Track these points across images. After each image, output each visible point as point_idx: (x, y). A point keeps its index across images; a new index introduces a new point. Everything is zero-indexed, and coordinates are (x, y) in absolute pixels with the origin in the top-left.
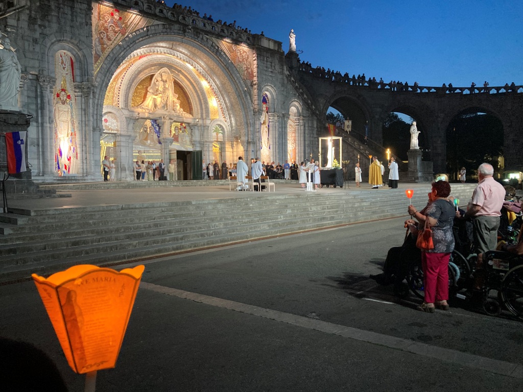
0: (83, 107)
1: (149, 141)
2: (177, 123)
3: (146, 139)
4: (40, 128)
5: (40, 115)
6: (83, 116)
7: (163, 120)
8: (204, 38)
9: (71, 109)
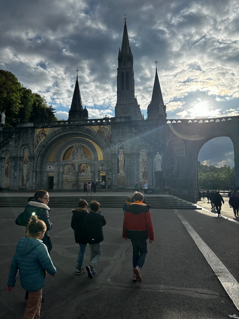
1: (70, 173)
2: (84, 164)
3: (69, 172)
7: (75, 164)
8: (82, 128)
9: (28, 165)
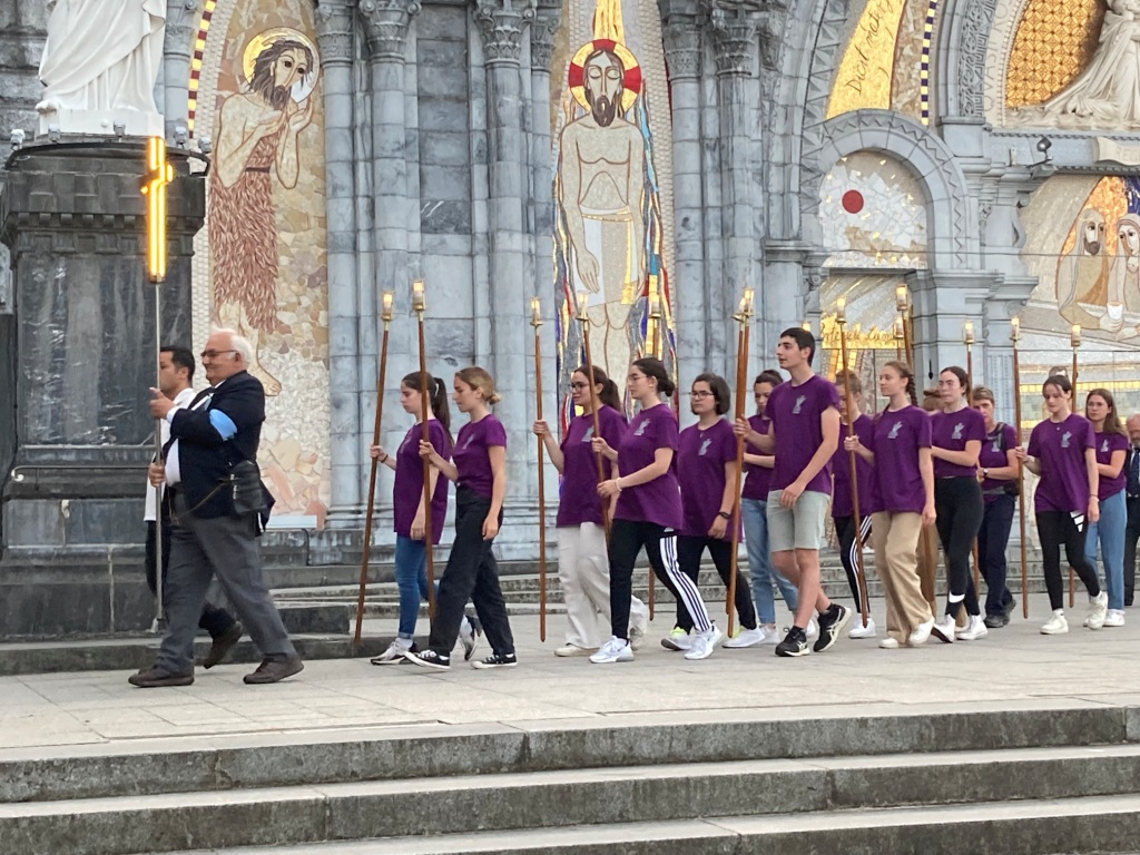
0: (711, 130)
4: (481, 262)
5: (480, 189)
6: (711, 179)
9: (648, 143)
